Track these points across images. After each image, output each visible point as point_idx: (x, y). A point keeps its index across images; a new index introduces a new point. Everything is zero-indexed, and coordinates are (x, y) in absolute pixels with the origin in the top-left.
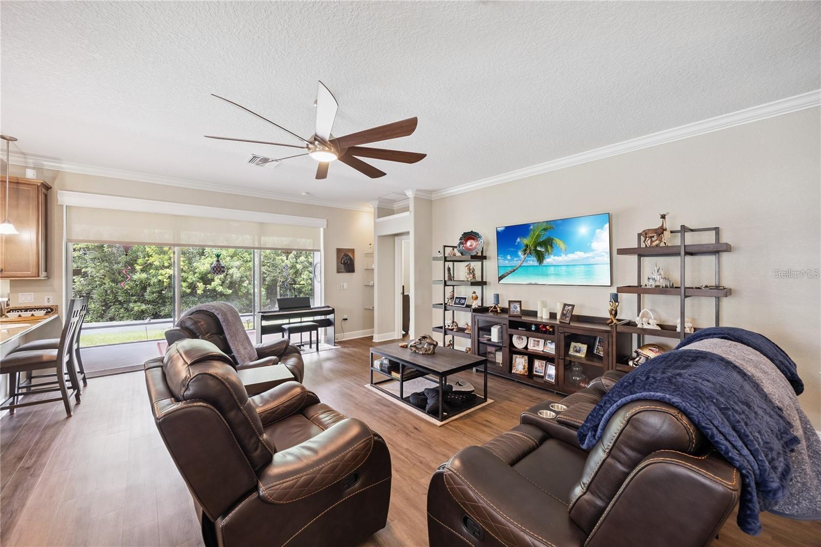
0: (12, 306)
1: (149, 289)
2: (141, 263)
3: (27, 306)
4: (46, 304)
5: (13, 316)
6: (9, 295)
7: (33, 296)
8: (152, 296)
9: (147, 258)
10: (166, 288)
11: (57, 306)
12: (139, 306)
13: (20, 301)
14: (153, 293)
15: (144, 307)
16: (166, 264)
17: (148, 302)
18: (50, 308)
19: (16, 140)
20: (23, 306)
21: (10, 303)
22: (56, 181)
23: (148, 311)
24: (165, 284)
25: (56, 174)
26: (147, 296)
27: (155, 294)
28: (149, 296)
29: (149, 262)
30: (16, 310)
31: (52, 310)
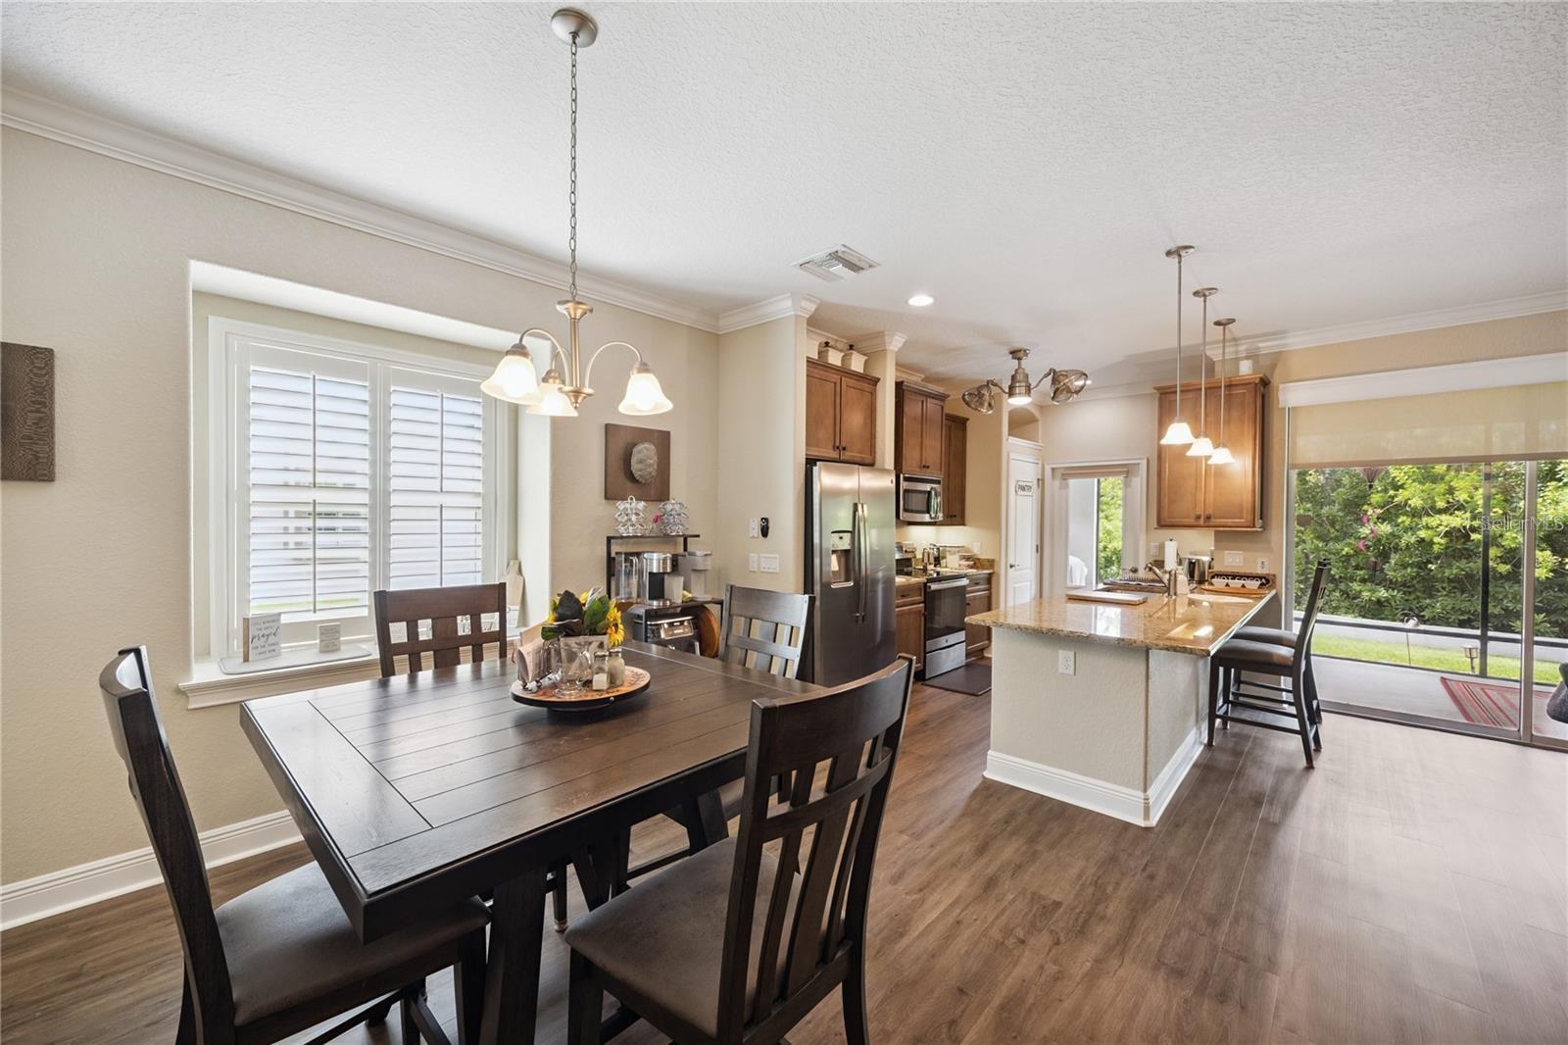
0: (1217, 568)
1: (1394, 558)
2: (1377, 502)
3: (1235, 571)
4: (1260, 571)
5: (1219, 583)
6: (1212, 552)
7: (1242, 556)
8: (1403, 572)
9: (1392, 493)
10: (1437, 557)
11: (1274, 576)
12: (1373, 591)
13: (1226, 564)
14: (1404, 566)
15: (1383, 593)
16: (1441, 504)
17: (1391, 585)
18: (1265, 578)
19: (1233, 321)
20: (1229, 570)
21: (1214, 563)
22: (1277, 371)
23: (1393, 603)
24: (1436, 548)
25: (1277, 358)
26: (1390, 570)
27: (1409, 570)
28: (1395, 571)
29: (1396, 499)
30: (1221, 576)
31: (1268, 581)
